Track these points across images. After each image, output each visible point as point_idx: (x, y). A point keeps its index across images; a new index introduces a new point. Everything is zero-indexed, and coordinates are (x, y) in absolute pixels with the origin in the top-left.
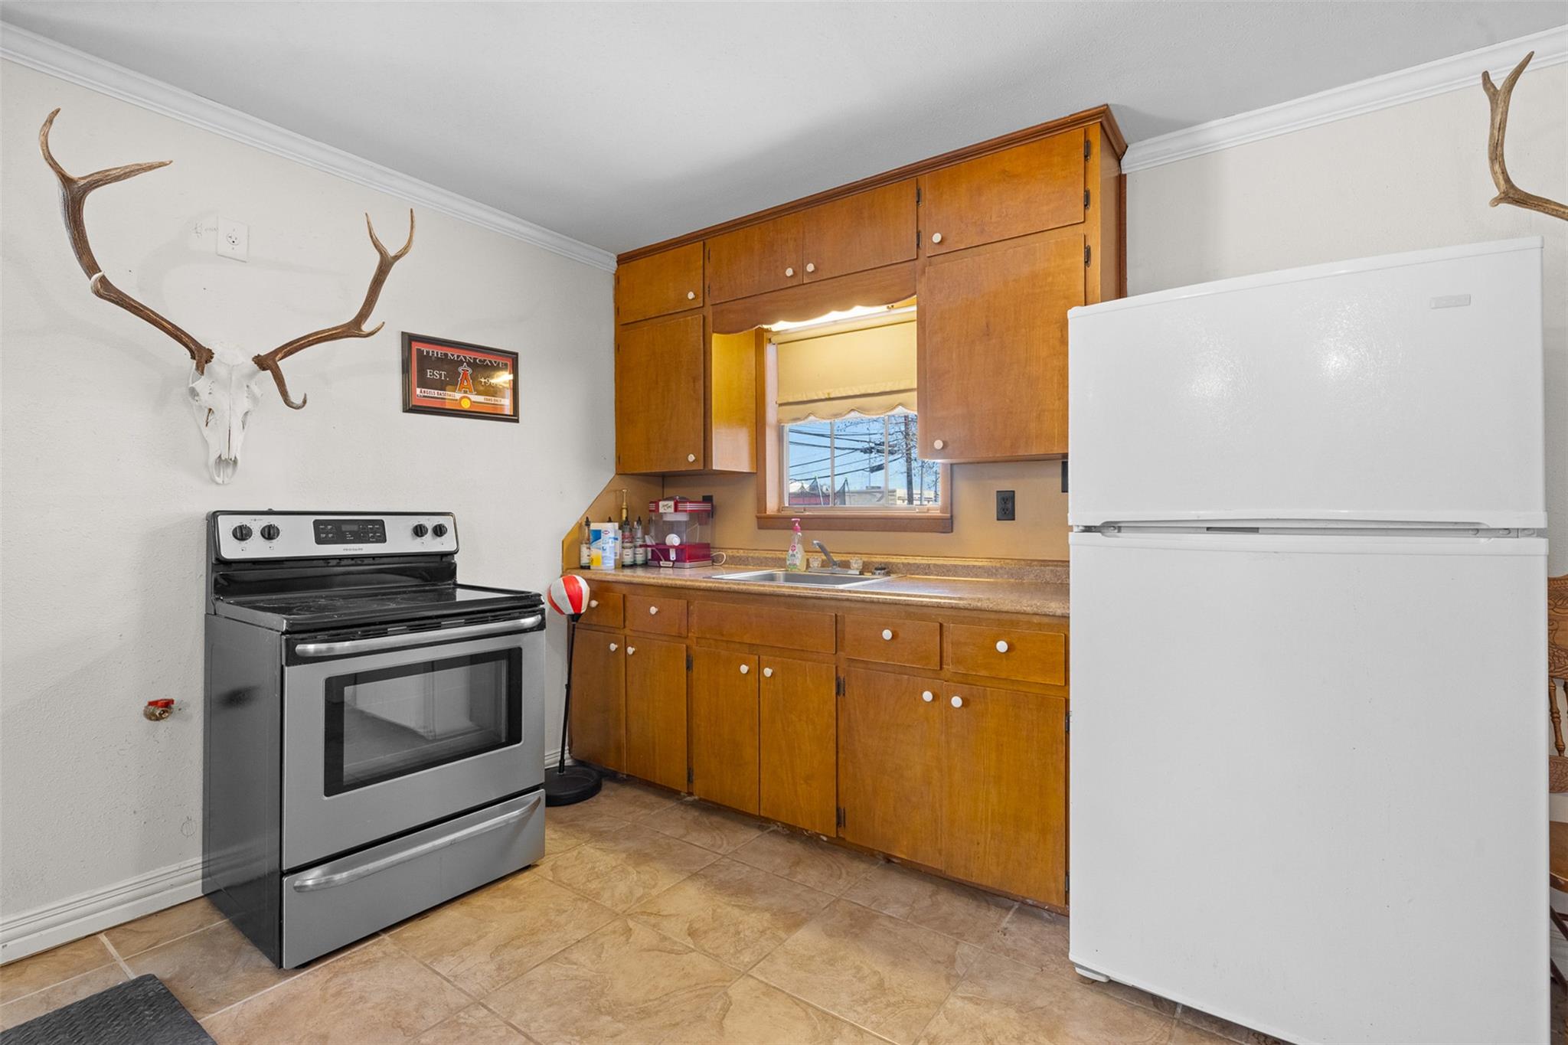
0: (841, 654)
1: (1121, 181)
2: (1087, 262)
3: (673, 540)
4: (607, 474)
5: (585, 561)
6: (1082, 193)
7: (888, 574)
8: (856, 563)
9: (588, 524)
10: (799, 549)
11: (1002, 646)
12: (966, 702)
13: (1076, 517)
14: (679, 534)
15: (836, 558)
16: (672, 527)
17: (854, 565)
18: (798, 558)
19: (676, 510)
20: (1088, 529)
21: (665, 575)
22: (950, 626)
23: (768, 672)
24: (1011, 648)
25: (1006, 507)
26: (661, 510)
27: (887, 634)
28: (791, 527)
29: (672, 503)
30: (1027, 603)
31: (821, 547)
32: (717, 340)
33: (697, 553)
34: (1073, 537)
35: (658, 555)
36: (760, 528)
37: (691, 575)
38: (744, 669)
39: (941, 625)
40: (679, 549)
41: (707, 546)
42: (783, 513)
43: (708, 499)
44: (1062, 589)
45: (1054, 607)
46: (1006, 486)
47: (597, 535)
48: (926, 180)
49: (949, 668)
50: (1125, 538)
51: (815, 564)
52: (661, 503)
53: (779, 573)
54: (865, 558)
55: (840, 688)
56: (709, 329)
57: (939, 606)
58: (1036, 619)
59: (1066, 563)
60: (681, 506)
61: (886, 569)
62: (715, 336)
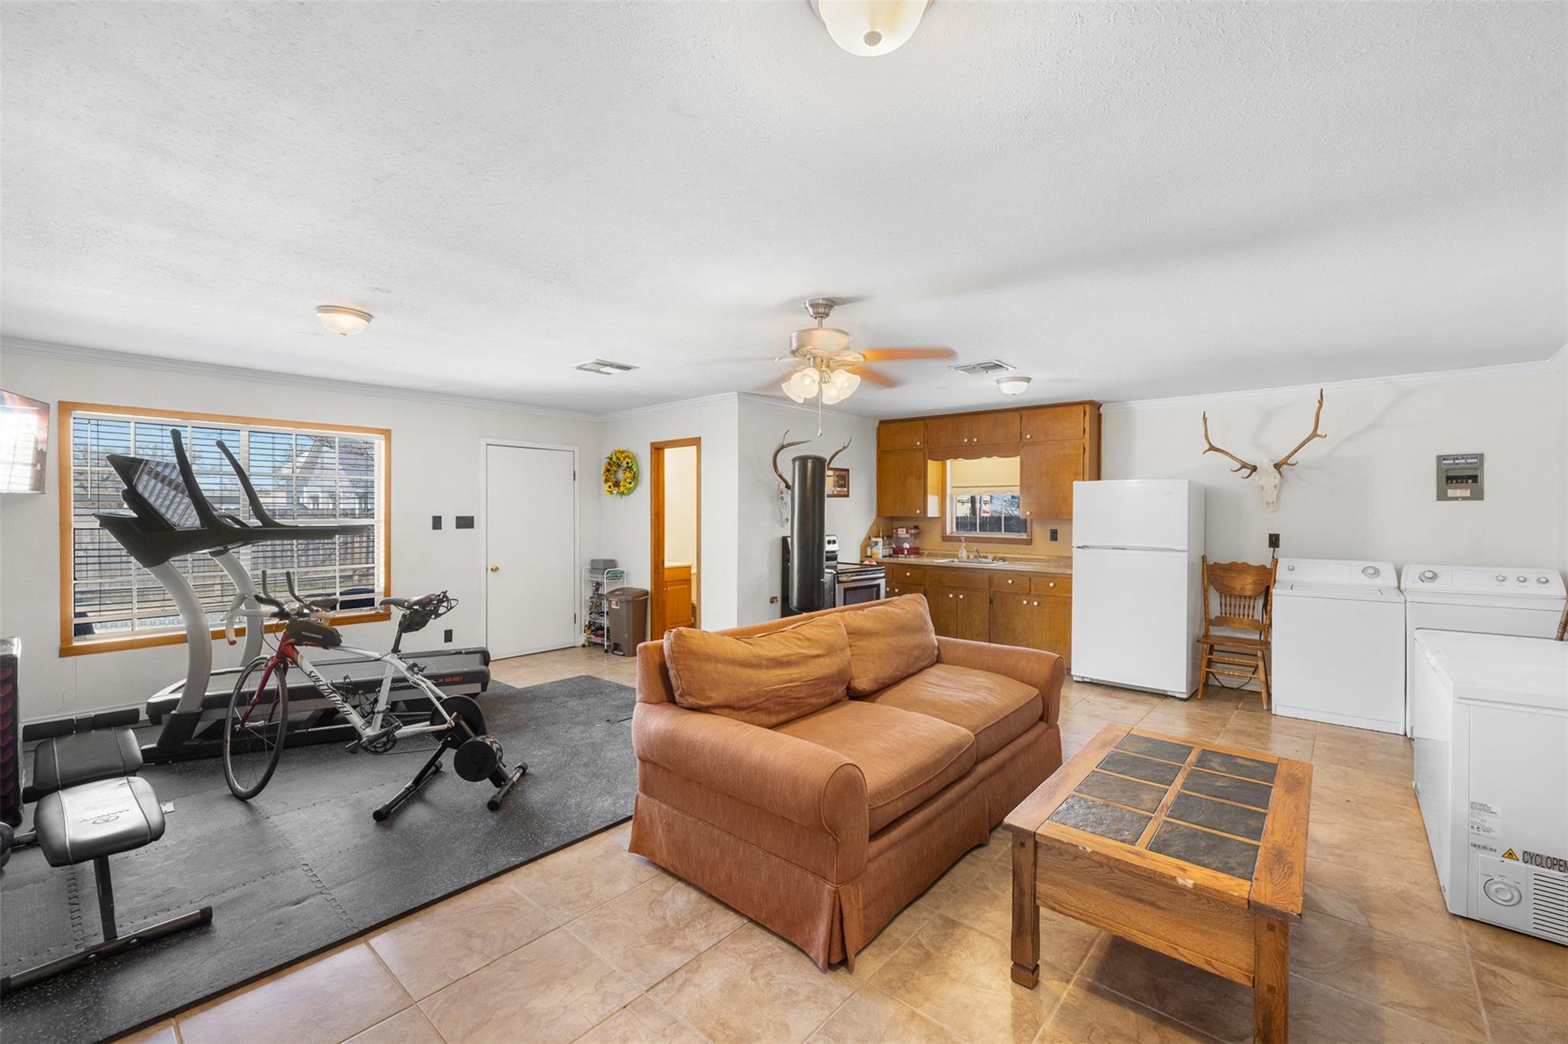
0: (992, 589)
1: (1100, 415)
2: (1084, 453)
3: (907, 545)
4: (874, 516)
5: (869, 554)
6: (1082, 429)
7: (1004, 561)
8: (991, 557)
9: (870, 538)
10: (964, 550)
11: (1052, 585)
12: (1039, 604)
13: (1075, 543)
14: (908, 543)
15: (982, 555)
16: (906, 540)
17: (989, 557)
18: (963, 554)
19: (907, 532)
20: (1078, 547)
21: (902, 559)
22: (1033, 579)
23: (961, 597)
24: (1055, 585)
25: (1054, 536)
26: (899, 532)
27: (1010, 581)
28: (961, 541)
29: (905, 530)
30: (1060, 571)
31: (977, 550)
32: (930, 463)
33: (915, 551)
34: (1074, 550)
35: (898, 551)
36: (943, 541)
37: (912, 560)
38: (951, 596)
39: (1030, 579)
40: (908, 550)
41: (918, 549)
42: (953, 535)
43: (916, 527)
44: (1070, 566)
45: (1069, 572)
46: (1054, 527)
47: (876, 543)
48: (1024, 413)
49: (1033, 592)
50: (1089, 550)
51: (972, 557)
52: (899, 530)
53: (956, 560)
54: (994, 555)
55: (991, 602)
56: (927, 458)
57: (1030, 572)
58: (1063, 576)
59: (1071, 558)
60: (909, 531)
61: (1003, 559)
62: (929, 461)
